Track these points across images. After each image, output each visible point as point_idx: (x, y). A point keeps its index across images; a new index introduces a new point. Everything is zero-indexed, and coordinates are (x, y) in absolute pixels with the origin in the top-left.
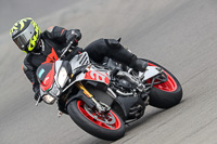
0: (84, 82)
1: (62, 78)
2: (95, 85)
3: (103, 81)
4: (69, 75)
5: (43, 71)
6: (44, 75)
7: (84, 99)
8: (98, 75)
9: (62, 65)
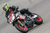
0: (19, 19)
1: (13, 18)
2: (21, 20)
3: (23, 19)
4: (15, 17)
5: (9, 16)
6: (9, 17)
7: (19, 23)
8: (22, 17)
9: (14, 15)
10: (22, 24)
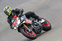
0: (25, 23)
2: (28, 24)
3: (30, 23)
4: (21, 21)
5: (13, 20)
7: (25, 28)
8: (29, 21)
9: (19, 19)
10: (29, 30)
